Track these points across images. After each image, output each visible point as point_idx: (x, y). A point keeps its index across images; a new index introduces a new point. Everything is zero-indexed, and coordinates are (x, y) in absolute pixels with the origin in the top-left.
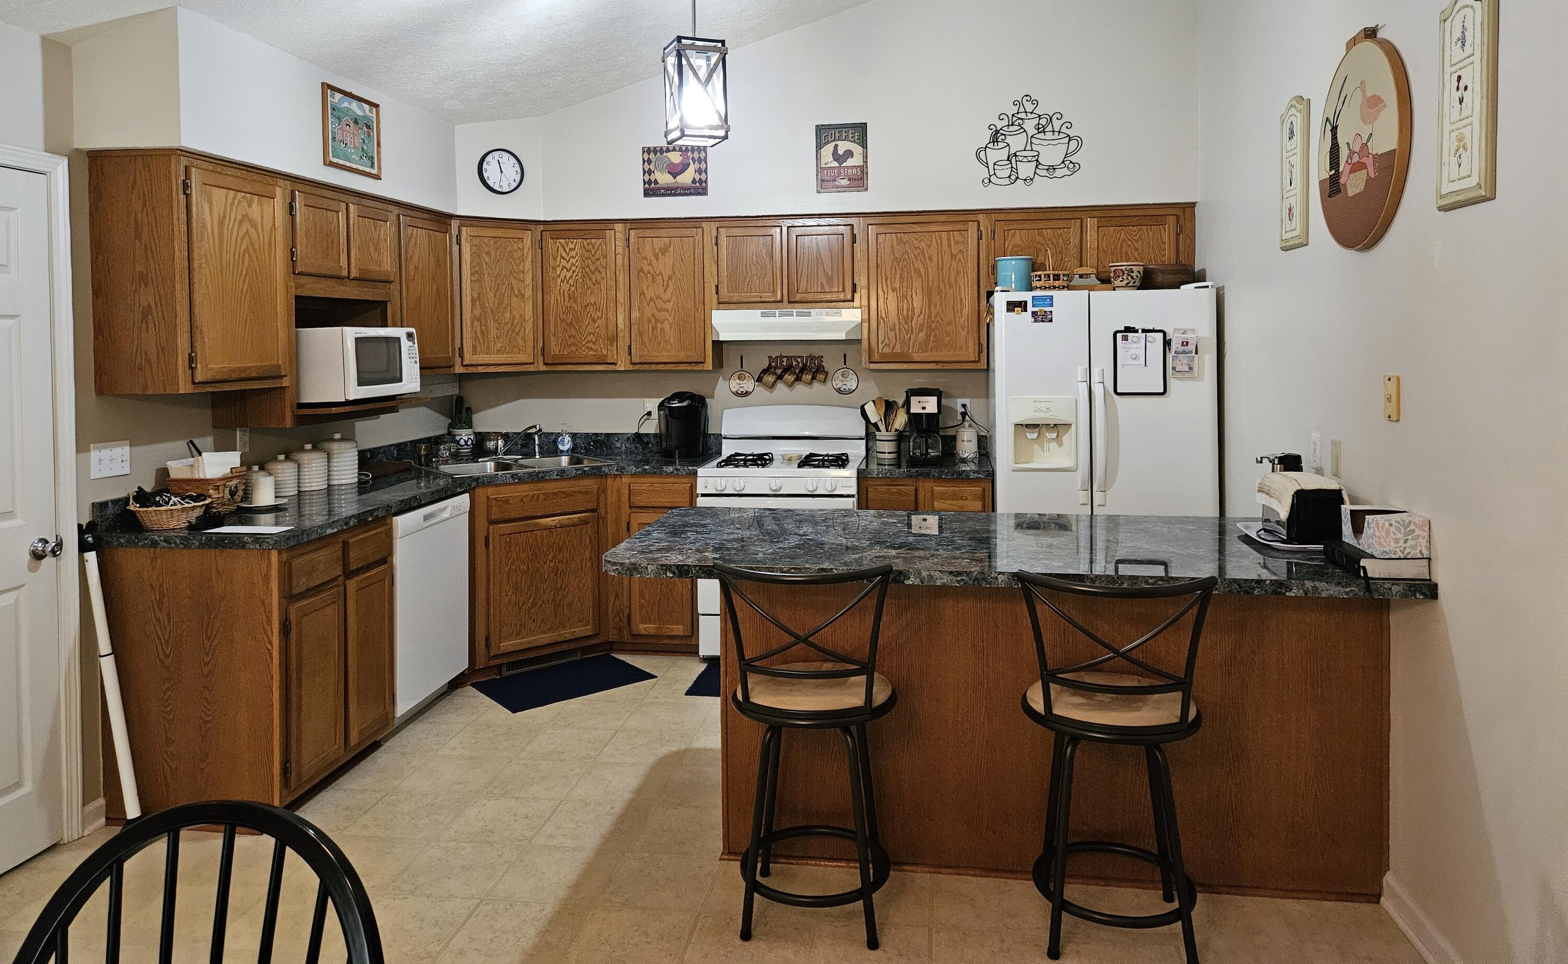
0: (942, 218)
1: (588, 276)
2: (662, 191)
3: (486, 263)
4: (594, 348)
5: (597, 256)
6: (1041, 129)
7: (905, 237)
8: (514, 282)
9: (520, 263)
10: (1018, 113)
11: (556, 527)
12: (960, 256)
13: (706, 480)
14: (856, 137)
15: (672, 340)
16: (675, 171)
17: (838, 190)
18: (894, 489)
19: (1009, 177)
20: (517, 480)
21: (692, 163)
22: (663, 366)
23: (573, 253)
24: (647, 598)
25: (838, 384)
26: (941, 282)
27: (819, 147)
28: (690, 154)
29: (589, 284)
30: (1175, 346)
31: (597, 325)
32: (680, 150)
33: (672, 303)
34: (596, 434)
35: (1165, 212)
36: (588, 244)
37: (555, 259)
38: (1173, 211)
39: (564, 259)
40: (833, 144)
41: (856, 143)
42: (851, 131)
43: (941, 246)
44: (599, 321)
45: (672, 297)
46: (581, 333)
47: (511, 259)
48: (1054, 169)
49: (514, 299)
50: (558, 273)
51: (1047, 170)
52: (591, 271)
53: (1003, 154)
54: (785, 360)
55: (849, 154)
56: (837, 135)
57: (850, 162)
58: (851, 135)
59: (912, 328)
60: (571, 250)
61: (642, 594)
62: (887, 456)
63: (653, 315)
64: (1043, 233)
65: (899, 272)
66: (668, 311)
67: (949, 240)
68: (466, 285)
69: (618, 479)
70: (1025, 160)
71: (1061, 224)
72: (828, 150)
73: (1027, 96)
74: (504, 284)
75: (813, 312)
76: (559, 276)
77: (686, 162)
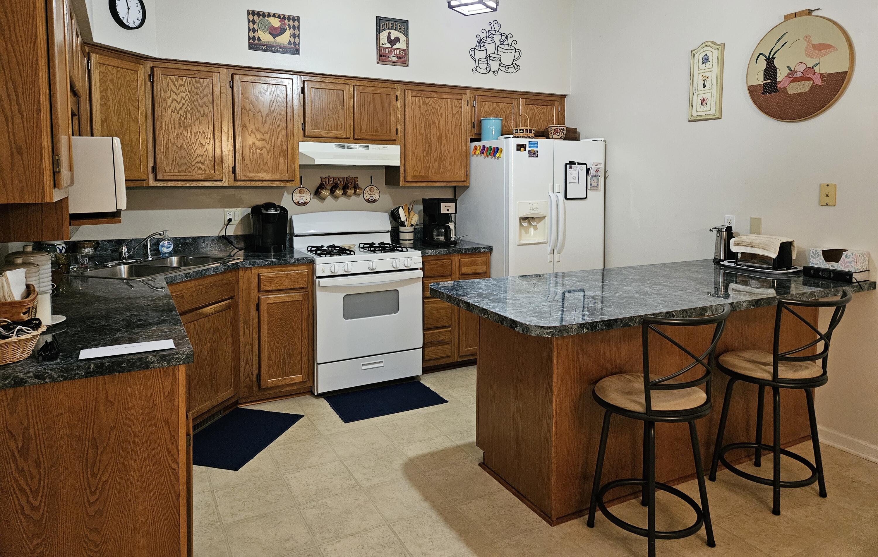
0: (447, 90)
1: (197, 109)
2: (265, 47)
3: (111, 90)
4: (203, 167)
5: (205, 93)
6: (502, 42)
7: (427, 100)
8: (132, 108)
9: (135, 93)
10: (491, 30)
11: (212, 313)
12: (457, 115)
13: (324, 266)
14: (402, 29)
15: (269, 164)
16: (276, 33)
17: (391, 63)
18: (439, 262)
19: (486, 69)
20: (189, 278)
21: (288, 29)
22: (261, 182)
23: (183, 89)
24: (274, 359)
25: (367, 196)
26: (447, 131)
27: (379, 32)
28: (286, 21)
29: (198, 115)
30: (592, 172)
31: (205, 149)
32: (279, 17)
33: (269, 134)
34: (184, 238)
35: (554, 99)
36: (197, 83)
37: (166, 92)
38: (557, 99)
39: (174, 92)
40: (387, 31)
41: (402, 33)
42: (399, 25)
43: (447, 108)
44: (207, 146)
45: (269, 130)
46: (191, 155)
47: (128, 88)
48: (508, 67)
49: (132, 123)
50: (169, 104)
51: (505, 67)
52: (199, 104)
53: (483, 54)
54: (332, 179)
55: (397, 40)
56: (390, 26)
57: (398, 46)
58: (399, 27)
59: (431, 159)
60: (181, 85)
61: (269, 358)
62: (408, 242)
63: (254, 143)
64: (499, 105)
65: (423, 123)
66: (266, 141)
67: (451, 104)
68: (96, 108)
69: (248, 272)
70: (494, 59)
71: (508, 100)
72: (384, 35)
73: (496, 20)
74: (124, 109)
75: (370, 146)
76: (170, 107)
77: (283, 27)
